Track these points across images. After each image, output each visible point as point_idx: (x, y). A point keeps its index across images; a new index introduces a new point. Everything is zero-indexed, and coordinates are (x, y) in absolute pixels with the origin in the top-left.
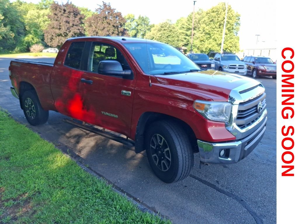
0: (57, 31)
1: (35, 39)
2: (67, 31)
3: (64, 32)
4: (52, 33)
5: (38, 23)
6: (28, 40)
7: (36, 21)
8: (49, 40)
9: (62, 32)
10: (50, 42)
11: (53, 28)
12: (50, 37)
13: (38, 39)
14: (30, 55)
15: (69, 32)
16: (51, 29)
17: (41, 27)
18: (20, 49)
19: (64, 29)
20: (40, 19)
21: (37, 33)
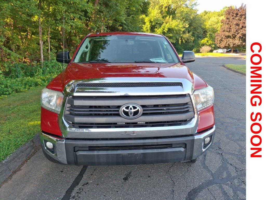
0: (227, 34)
1: (209, 42)
2: (236, 33)
3: (233, 34)
4: (222, 36)
5: (216, 27)
6: (204, 42)
7: (214, 26)
8: (219, 42)
9: (230, 34)
10: (220, 43)
11: (224, 31)
12: (219, 39)
13: (212, 41)
14: (198, 55)
15: (238, 34)
16: (222, 32)
17: (217, 31)
18: (196, 50)
19: (233, 31)
20: (218, 24)
21: (212, 37)
